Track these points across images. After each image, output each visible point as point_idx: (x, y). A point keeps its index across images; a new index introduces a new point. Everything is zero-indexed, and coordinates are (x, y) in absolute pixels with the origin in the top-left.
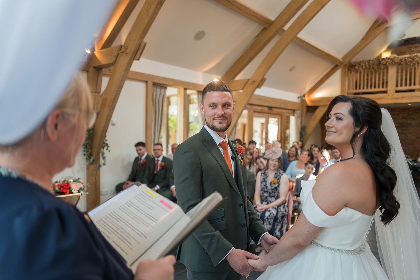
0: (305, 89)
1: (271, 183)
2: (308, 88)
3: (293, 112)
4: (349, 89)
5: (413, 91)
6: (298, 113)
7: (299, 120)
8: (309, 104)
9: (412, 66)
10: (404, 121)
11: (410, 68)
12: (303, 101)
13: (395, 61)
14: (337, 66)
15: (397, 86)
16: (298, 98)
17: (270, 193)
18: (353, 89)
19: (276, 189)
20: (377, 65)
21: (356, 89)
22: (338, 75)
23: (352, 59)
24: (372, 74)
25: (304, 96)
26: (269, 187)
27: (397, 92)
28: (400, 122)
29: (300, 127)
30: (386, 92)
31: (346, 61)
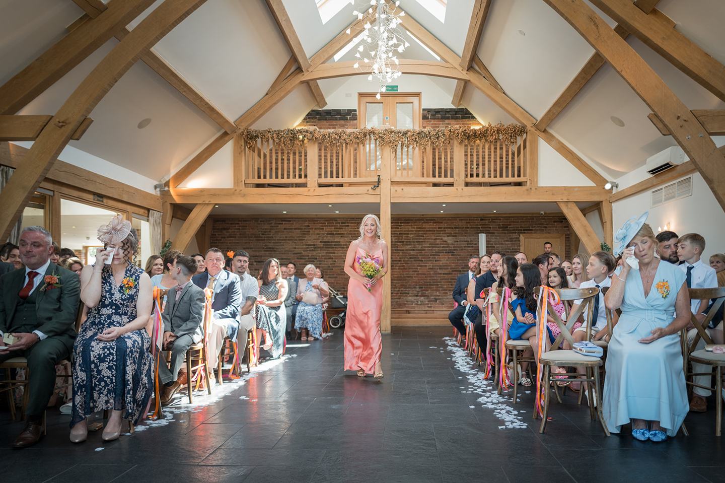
0: (168, 171)
1: (121, 287)
2: (173, 172)
3: (146, 212)
4: (247, 177)
5: (341, 185)
6: (155, 216)
7: (159, 230)
8: (178, 200)
9: (339, 146)
10: (330, 238)
11: (337, 150)
12: (165, 194)
13: (316, 135)
14: (226, 134)
15: (320, 175)
16: (156, 187)
17: (118, 307)
18: (253, 178)
19: (132, 298)
20: (291, 140)
21: (259, 177)
22: (227, 150)
23: (250, 125)
24: (283, 153)
25: (167, 184)
26: (117, 296)
27: (321, 186)
28: (326, 239)
29: (160, 244)
30: (304, 185)
31: (242, 128)
